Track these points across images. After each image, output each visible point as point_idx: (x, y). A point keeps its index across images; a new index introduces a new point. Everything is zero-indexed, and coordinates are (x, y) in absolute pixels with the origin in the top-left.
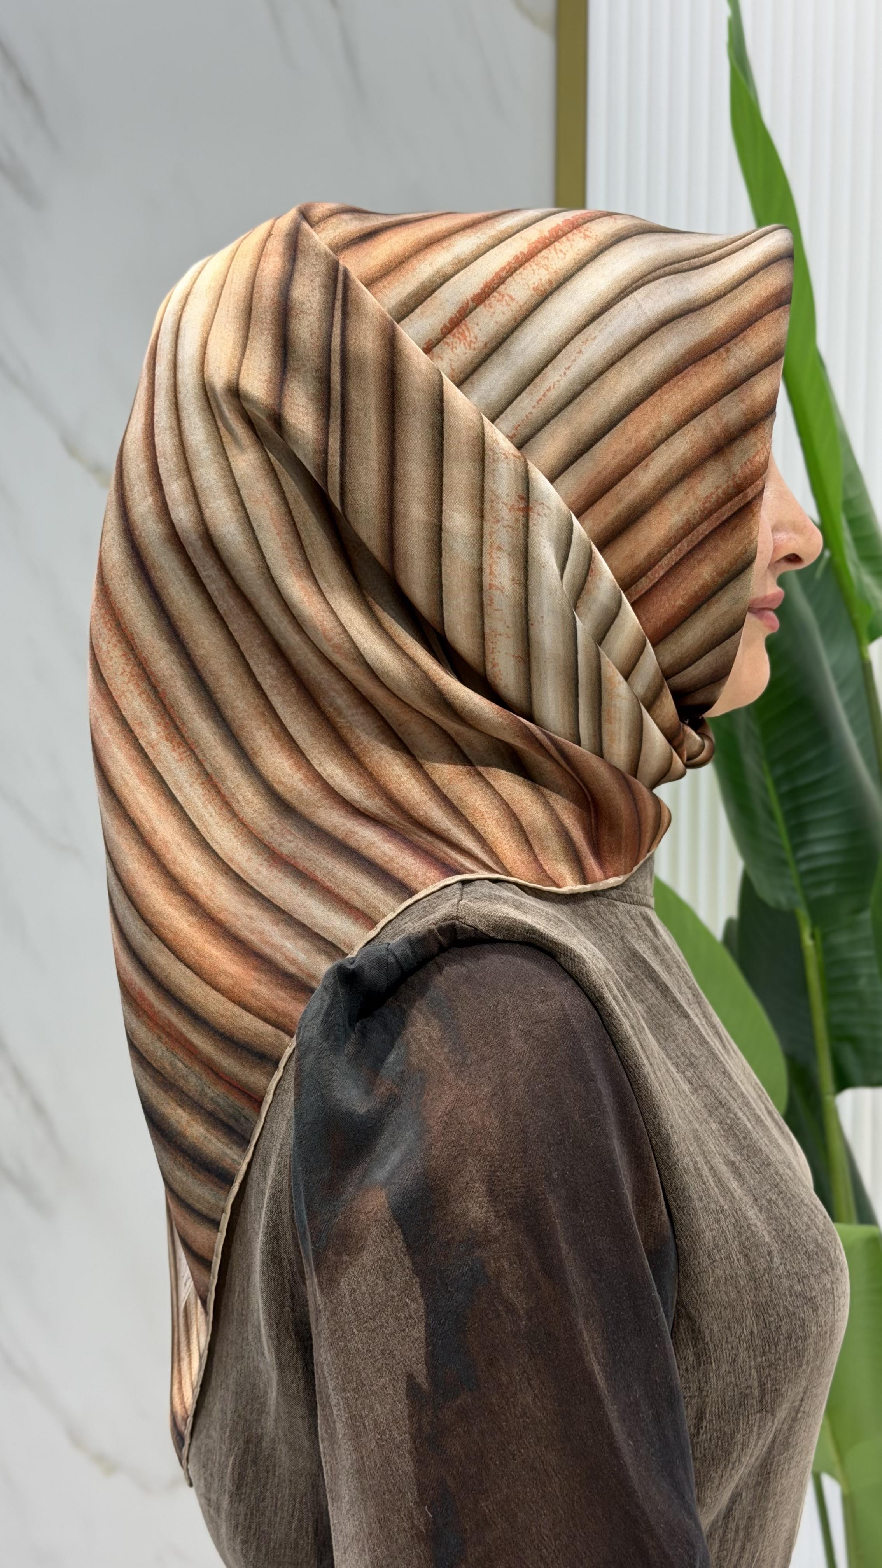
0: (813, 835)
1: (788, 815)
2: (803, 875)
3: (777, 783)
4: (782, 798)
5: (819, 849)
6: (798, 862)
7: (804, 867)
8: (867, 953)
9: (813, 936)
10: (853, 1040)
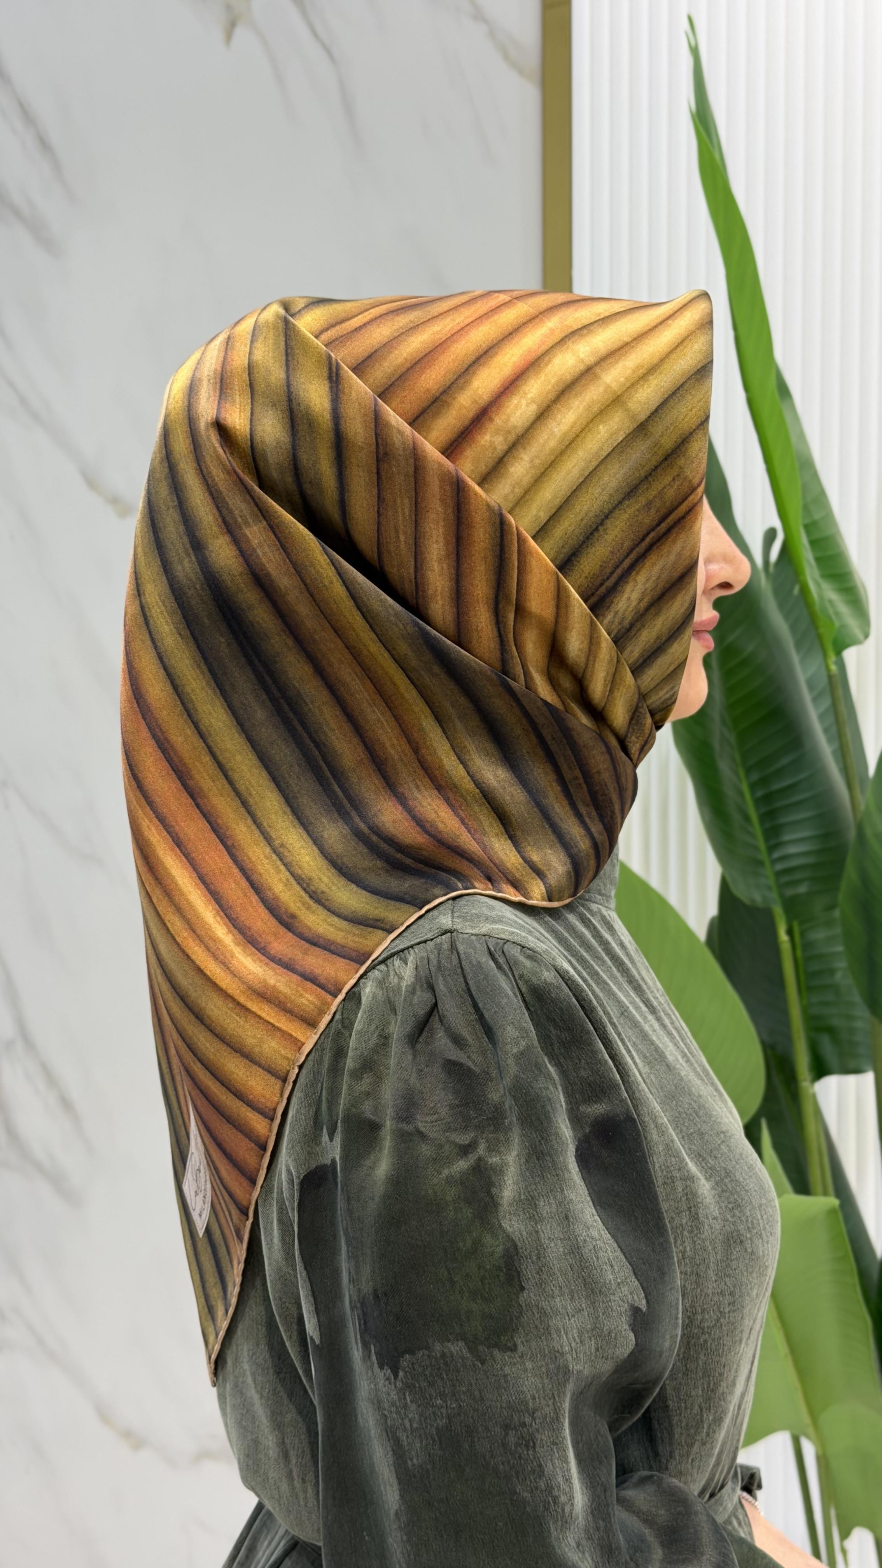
0: (787, 837)
1: (763, 818)
2: (779, 874)
3: (753, 787)
4: (757, 802)
5: (792, 850)
6: (774, 862)
7: (779, 867)
8: (840, 948)
9: (790, 932)
10: (831, 1031)
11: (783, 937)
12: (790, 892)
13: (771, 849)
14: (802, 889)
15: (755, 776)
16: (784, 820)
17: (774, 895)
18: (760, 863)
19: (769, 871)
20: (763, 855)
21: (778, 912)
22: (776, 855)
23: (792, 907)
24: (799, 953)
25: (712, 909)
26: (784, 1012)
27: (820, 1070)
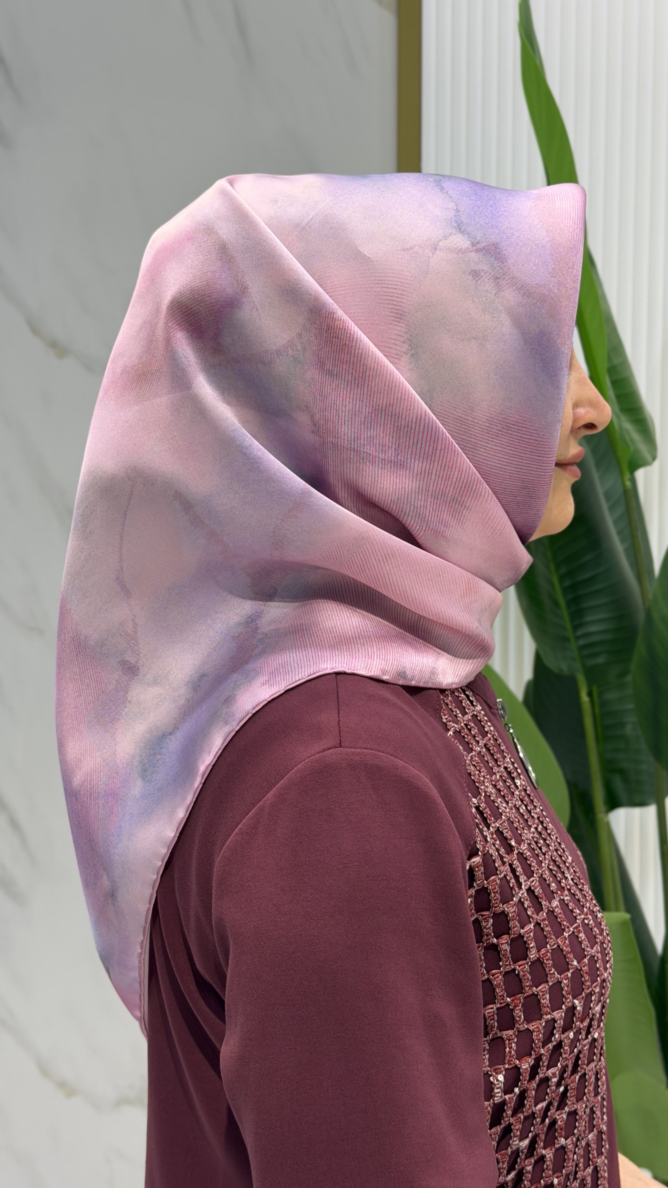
0: (588, 618)
1: (569, 603)
2: (581, 648)
3: (561, 579)
4: (565, 590)
5: (593, 628)
6: (578, 638)
7: (582, 642)
8: (631, 706)
9: (590, 694)
10: (621, 772)
11: (585, 698)
12: (590, 662)
13: (575, 628)
14: (601, 660)
15: (563, 570)
16: (586, 605)
17: (578, 665)
18: (566, 640)
19: (573, 645)
20: (570, 633)
21: (581, 679)
22: (580, 632)
23: (592, 675)
24: (597, 710)
25: (528, 674)
26: (585, 757)
27: (613, 804)
